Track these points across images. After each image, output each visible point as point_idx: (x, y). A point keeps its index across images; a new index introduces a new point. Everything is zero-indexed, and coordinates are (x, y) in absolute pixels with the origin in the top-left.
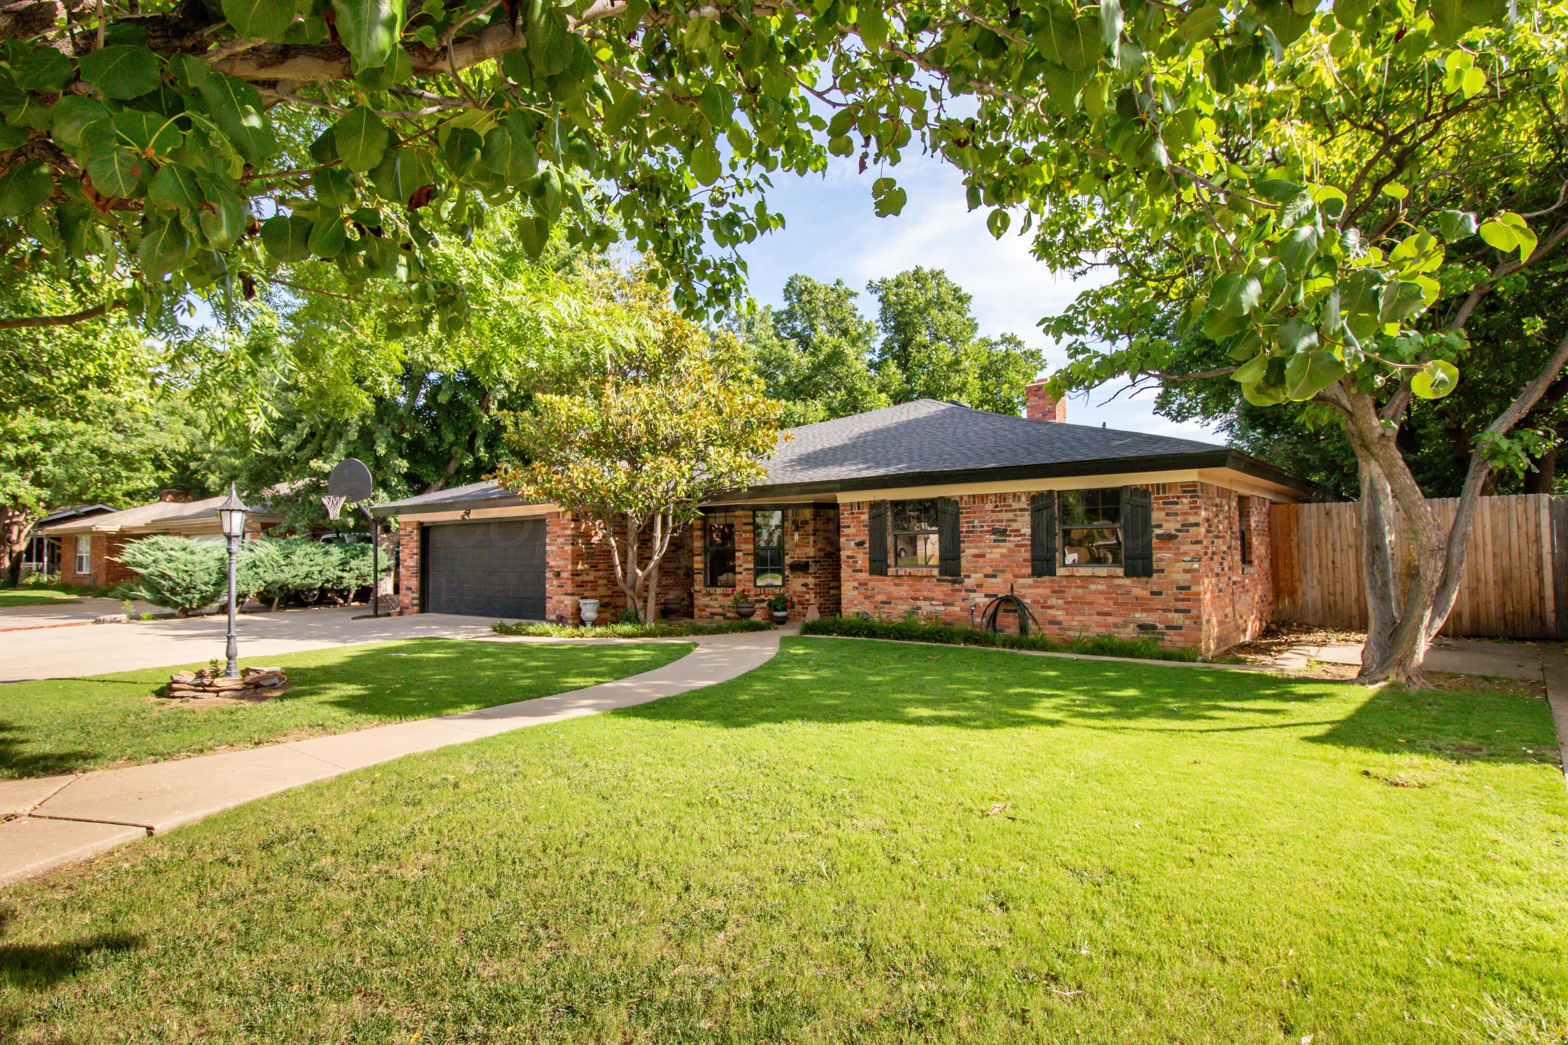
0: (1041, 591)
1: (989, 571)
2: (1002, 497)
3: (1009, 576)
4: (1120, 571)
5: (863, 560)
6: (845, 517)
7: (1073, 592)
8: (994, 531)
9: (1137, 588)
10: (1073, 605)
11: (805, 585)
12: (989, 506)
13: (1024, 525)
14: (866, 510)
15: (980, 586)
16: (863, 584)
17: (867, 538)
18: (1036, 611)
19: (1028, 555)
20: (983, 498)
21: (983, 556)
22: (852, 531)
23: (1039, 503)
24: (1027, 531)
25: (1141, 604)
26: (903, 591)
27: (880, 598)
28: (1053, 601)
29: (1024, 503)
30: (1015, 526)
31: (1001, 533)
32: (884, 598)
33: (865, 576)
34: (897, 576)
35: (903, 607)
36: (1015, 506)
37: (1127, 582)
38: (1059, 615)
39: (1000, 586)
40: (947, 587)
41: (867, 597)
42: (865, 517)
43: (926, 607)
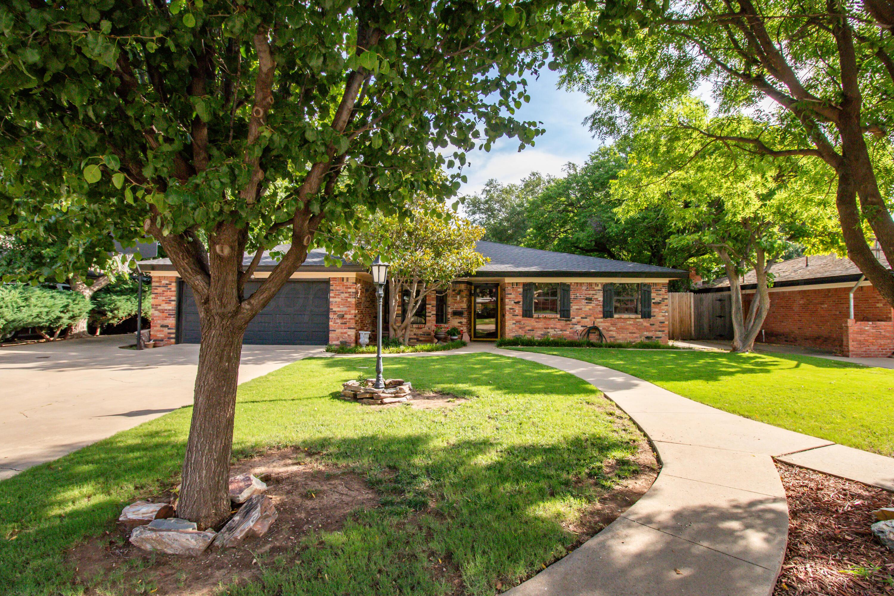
0: (607, 324)
1: (584, 316)
2: (590, 284)
3: (593, 318)
4: (640, 316)
5: (518, 310)
6: (509, 289)
7: (619, 325)
8: (586, 299)
9: (645, 323)
10: (620, 330)
11: (461, 323)
12: (584, 288)
13: (600, 297)
14: (521, 286)
15: (579, 322)
16: (519, 322)
17: (521, 300)
18: (604, 332)
19: (601, 309)
20: (581, 284)
21: (581, 309)
22: (512, 296)
23: (606, 288)
24: (601, 299)
25: (647, 329)
26: (541, 325)
27: (528, 328)
28: (612, 328)
29: (600, 287)
30: (596, 297)
31: (589, 300)
32: (530, 328)
33: (520, 318)
34: (538, 318)
35: (540, 332)
36: (596, 288)
37: (641, 320)
38: (614, 334)
39: (588, 323)
40: (563, 323)
41: (520, 328)
42: (521, 290)
43: (552, 332)
